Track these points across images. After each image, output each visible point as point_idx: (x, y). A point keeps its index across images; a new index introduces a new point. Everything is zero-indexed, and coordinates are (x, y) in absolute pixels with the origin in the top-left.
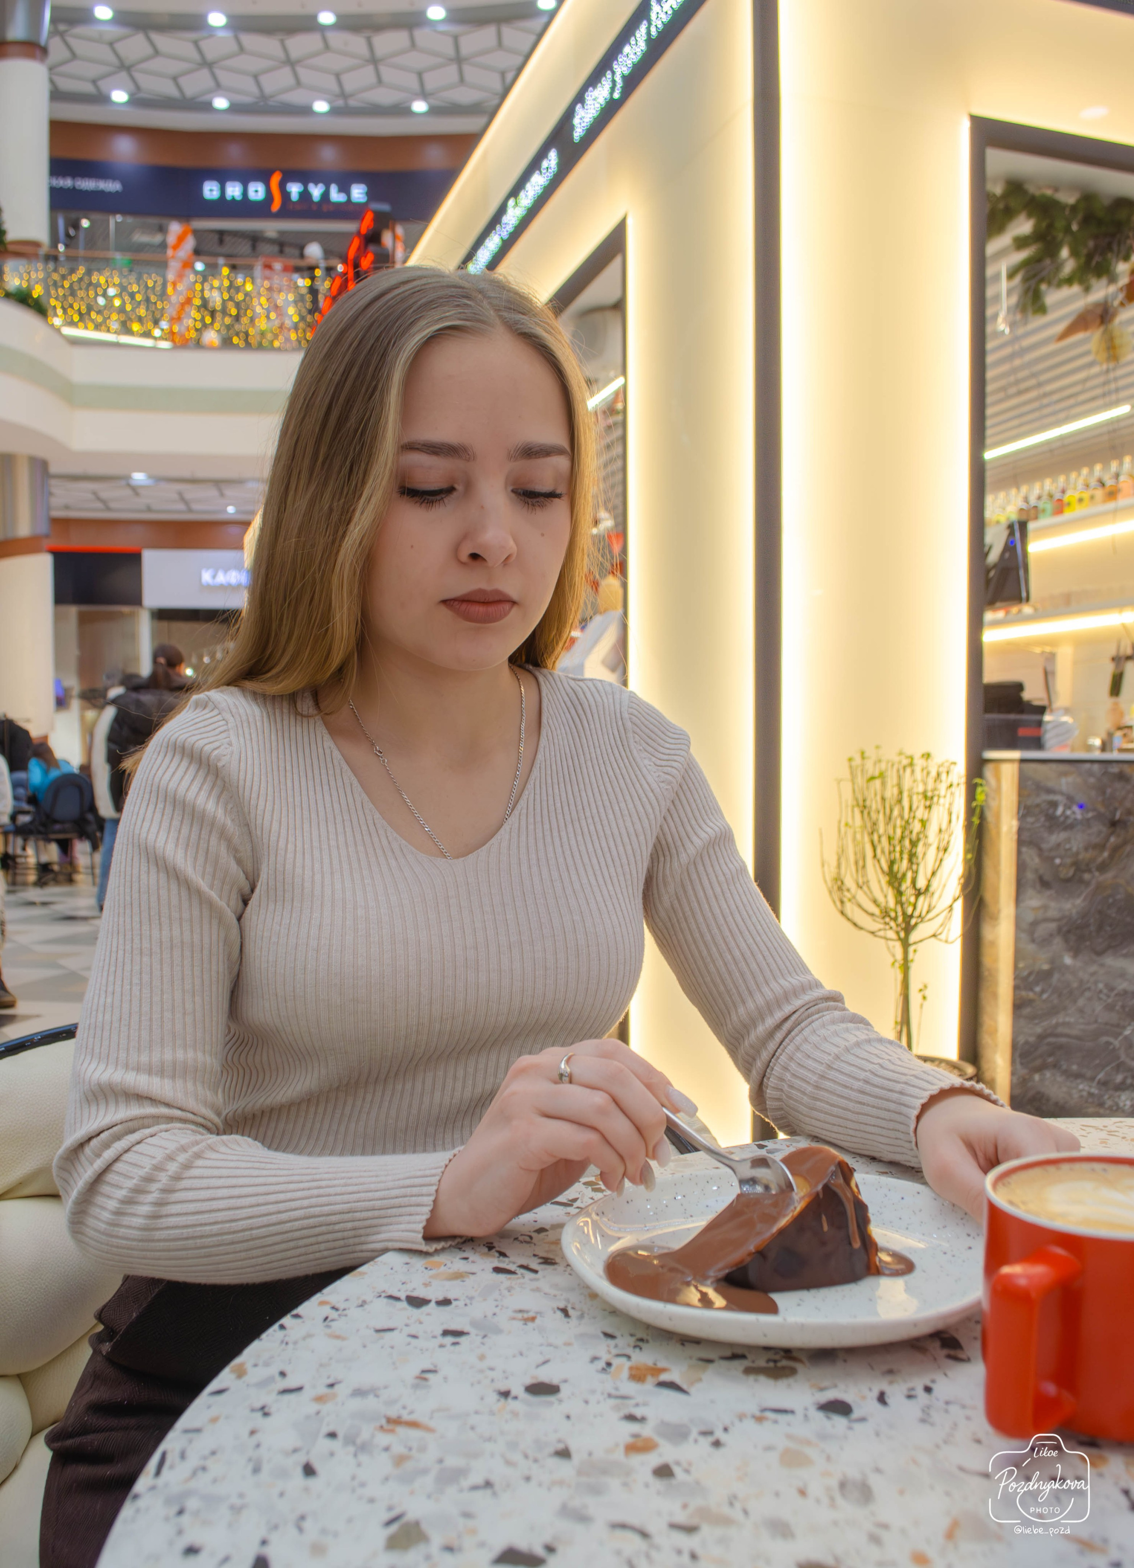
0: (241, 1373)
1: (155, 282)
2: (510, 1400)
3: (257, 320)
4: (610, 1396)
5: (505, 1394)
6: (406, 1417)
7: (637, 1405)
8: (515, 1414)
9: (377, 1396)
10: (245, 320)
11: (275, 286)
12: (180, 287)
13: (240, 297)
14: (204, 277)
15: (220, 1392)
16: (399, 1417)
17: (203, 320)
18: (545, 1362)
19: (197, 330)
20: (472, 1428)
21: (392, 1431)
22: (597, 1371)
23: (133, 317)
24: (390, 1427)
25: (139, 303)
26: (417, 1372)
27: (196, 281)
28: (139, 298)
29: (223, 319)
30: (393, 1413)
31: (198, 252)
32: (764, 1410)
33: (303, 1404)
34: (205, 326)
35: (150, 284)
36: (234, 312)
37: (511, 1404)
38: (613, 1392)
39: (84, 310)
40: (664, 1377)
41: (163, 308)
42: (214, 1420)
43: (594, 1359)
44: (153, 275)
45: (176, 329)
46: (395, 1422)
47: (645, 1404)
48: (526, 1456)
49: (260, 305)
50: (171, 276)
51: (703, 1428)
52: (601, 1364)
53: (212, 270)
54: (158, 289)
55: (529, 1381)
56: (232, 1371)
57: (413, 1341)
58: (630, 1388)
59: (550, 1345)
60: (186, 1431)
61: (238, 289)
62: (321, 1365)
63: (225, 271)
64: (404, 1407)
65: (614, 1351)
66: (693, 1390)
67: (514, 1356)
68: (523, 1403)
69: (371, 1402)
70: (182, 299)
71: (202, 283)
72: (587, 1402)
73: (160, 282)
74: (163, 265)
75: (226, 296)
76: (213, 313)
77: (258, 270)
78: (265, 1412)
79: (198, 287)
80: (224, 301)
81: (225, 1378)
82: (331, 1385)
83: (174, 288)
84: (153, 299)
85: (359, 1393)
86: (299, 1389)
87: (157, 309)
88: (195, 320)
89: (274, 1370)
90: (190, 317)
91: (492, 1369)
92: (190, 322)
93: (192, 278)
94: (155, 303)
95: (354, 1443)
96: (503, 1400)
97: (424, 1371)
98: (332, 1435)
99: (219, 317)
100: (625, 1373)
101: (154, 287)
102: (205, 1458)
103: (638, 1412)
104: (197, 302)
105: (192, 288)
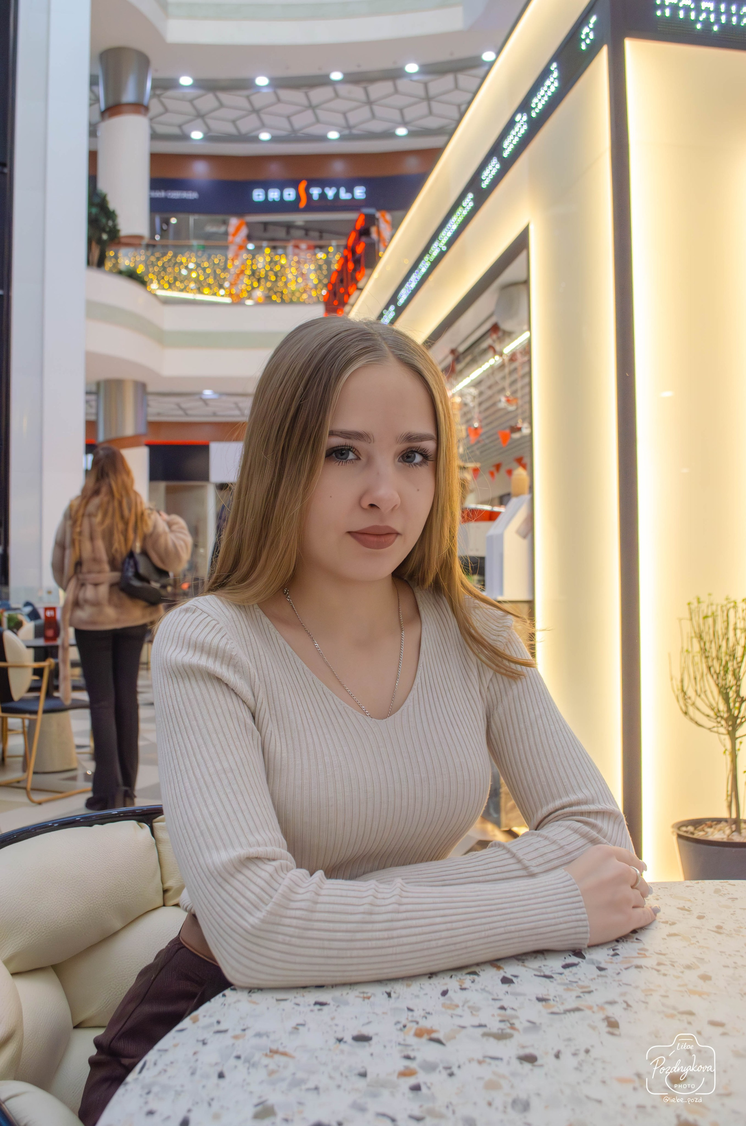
0: (195, 1021)
1: (220, 260)
2: (342, 1043)
3: (288, 284)
4: (399, 1044)
5: (340, 1040)
6: (281, 1049)
7: (413, 1050)
8: (342, 1052)
9: (268, 1037)
10: (280, 284)
11: (302, 259)
12: (237, 263)
13: (277, 268)
14: (253, 254)
15: (182, 1030)
16: (278, 1049)
17: (252, 285)
18: (369, 1023)
19: (248, 292)
20: (316, 1057)
21: (272, 1057)
22: (397, 1030)
23: (204, 284)
24: (271, 1054)
25: (209, 275)
26: (294, 1025)
27: (247, 259)
28: (208, 271)
29: (266, 282)
30: (274, 1047)
31: (250, 238)
32: (485, 1057)
33: (226, 1040)
34: (253, 288)
35: (216, 261)
36: (273, 278)
37: (342, 1046)
38: (402, 1042)
39: (172, 280)
40: (434, 1035)
41: (225, 278)
42: (175, 1046)
43: (398, 1022)
44: (218, 256)
45: (234, 291)
46: (274, 1052)
47: (418, 1050)
48: (342, 1074)
49: (291, 273)
50: (230, 255)
51: (446, 1065)
52: (400, 1026)
53: (259, 249)
54: (222, 264)
55: (355, 1033)
56: (191, 1019)
57: (296, 1007)
58: (412, 1040)
59: (374, 1013)
60: (159, 1050)
61: (276, 263)
62: (241, 1018)
63: (267, 251)
64: (282, 1044)
65: (410, 1019)
66: (448, 1044)
67: (352, 1018)
68: (349, 1046)
69: (264, 1041)
70: (237, 271)
71: (252, 260)
72: (385, 1046)
73: (223, 261)
74: (226, 248)
75: (268, 268)
76: (259, 280)
77: (290, 249)
78: (204, 1043)
79: (249, 262)
80: (267, 272)
81: (186, 1023)
82: (244, 1030)
83: (233, 264)
84: (218, 271)
85: (259, 1035)
86: (225, 1031)
87: (221, 278)
88: (247, 285)
89: (214, 1020)
90: (243, 283)
91: (336, 1025)
92: (243, 287)
93: (245, 256)
94: (220, 274)
95: (249, 1062)
96: (338, 1043)
97: (298, 1025)
98: (238, 1057)
99: (263, 282)
100: (412, 1032)
101: (218, 264)
102: (167, 1065)
103: (412, 1054)
104: (248, 272)
105: (244, 263)
